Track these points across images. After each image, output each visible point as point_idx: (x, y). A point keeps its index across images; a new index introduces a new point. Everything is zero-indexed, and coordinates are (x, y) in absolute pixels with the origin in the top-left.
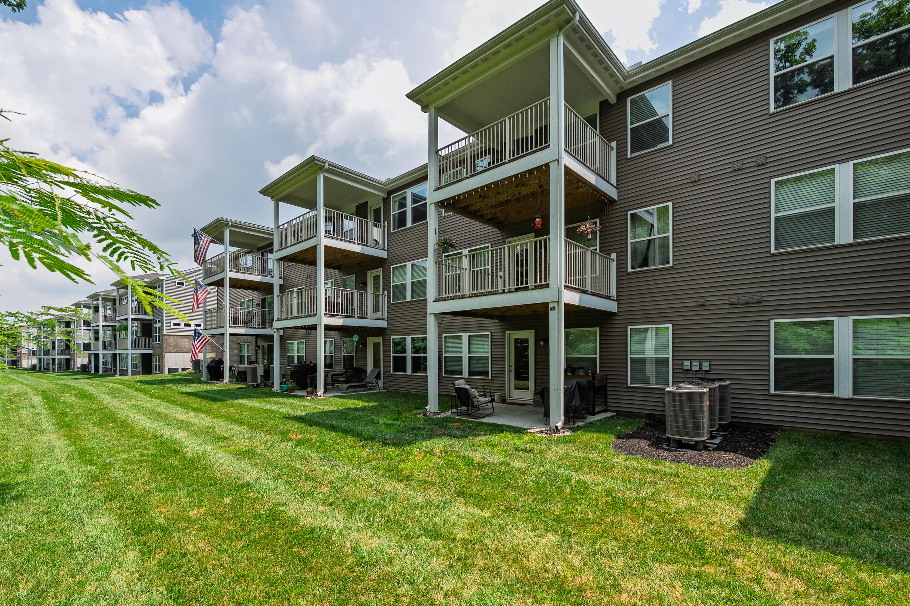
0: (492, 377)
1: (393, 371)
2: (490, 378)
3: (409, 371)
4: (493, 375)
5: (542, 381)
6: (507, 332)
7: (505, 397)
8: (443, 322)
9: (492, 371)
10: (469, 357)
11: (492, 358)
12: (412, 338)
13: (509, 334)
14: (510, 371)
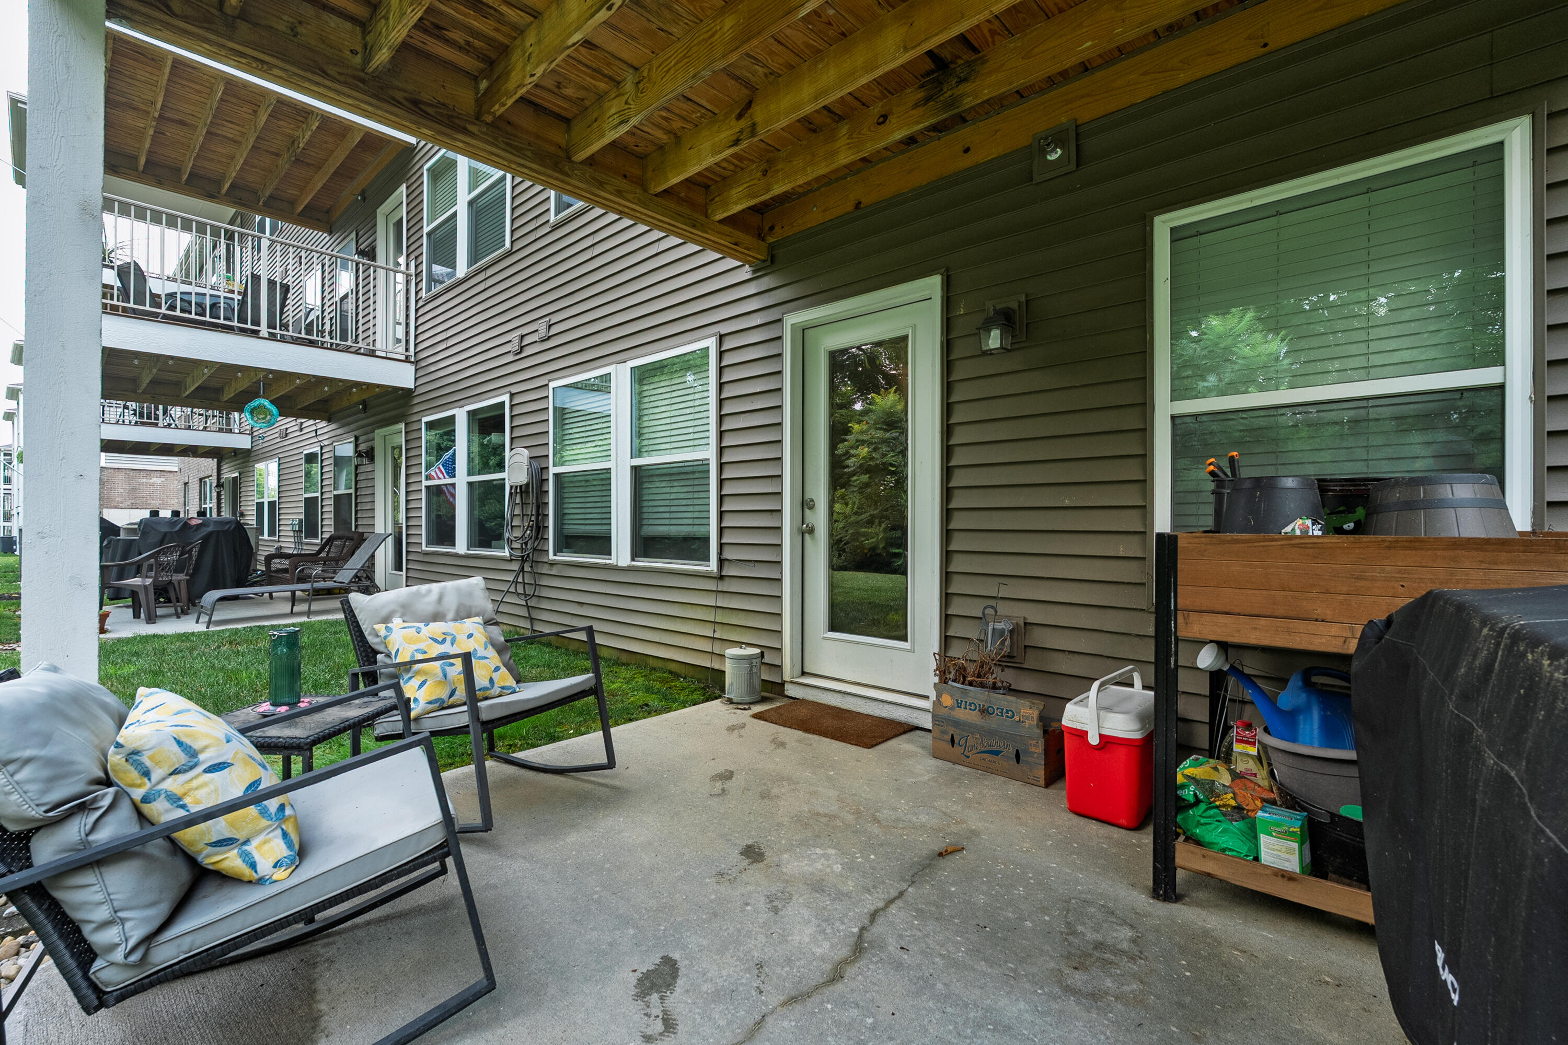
0: (721, 562)
1: (428, 544)
2: (713, 566)
3: (461, 545)
4: (728, 554)
5: (988, 588)
6: (793, 319)
7: (780, 667)
8: (554, 330)
9: (721, 530)
10: (636, 470)
11: (721, 466)
12: (469, 412)
13: (803, 331)
14: (805, 531)
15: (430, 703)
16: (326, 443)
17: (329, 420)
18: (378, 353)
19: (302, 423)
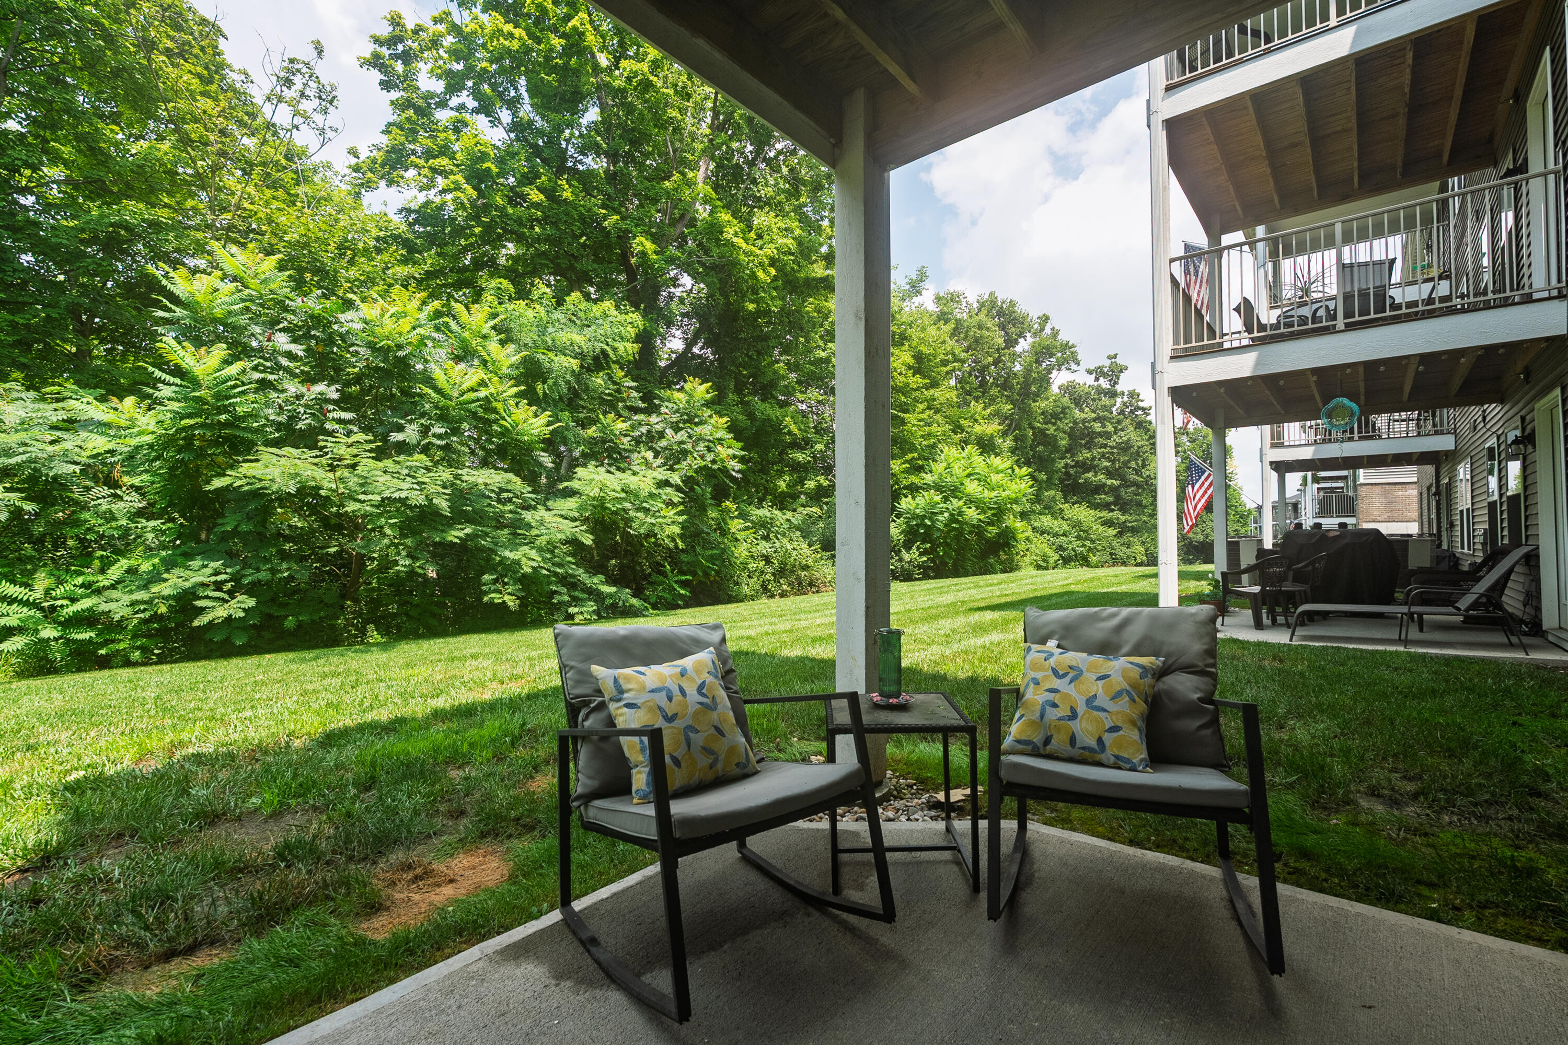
15: (1018, 741)
16: (1500, 432)
17: (1502, 401)
18: (1536, 296)
19: (1484, 411)
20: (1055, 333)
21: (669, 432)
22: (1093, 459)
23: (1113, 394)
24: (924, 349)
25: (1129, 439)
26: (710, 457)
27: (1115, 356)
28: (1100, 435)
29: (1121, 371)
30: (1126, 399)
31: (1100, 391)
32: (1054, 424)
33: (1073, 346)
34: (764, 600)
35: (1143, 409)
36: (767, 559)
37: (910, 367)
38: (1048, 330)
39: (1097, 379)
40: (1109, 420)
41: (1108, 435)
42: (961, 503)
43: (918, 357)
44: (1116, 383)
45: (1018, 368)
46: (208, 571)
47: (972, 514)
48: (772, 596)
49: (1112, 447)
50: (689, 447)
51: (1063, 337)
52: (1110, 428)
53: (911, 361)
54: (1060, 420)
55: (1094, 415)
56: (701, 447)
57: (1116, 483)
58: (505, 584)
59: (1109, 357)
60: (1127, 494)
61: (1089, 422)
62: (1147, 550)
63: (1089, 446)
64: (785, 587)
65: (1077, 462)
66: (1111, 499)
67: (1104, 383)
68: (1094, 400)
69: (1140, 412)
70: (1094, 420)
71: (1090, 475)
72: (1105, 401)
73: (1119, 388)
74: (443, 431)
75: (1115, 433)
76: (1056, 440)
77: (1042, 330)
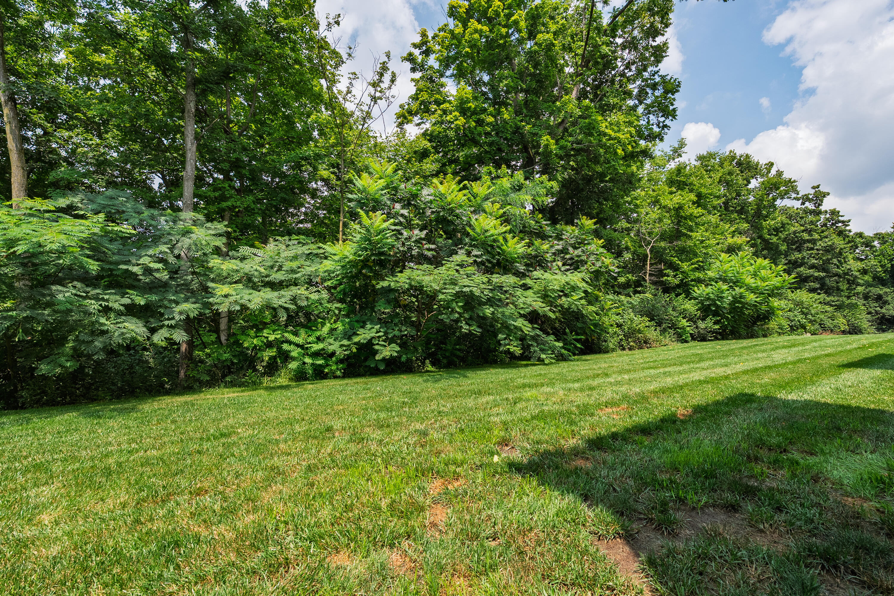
20: (780, 173)
21: (571, 249)
22: (803, 258)
23: (818, 213)
24: (703, 190)
25: (833, 244)
26: (599, 264)
27: (818, 187)
28: (808, 241)
29: (824, 196)
30: (828, 216)
31: (806, 211)
32: (776, 235)
33: (795, 181)
34: (620, 352)
35: (843, 222)
36: (619, 326)
37: (694, 203)
38: (773, 172)
39: (803, 204)
40: (815, 231)
41: (814, 242)
42: (742, 290)
43: (699, 196)
44: (819, 205)
45: (751, 199)
46: (374, 330)
47: (751, 297)
48: (624, 349)
49: (817, 250)
50: (584, 258)
51: (786, 176)
52: (816, 236)
53: (695, 199)
54: (781, 232)
55: (802, 228)
56: (592, 258)
57: (822, 274)
58: (511, 340)
59: (813, 188)
60: (831, 282)
61: (799, 233)
62: (848, 321)
63: (799, 249)
64: (632, 344)
65: (790, 261)
66: (818, 286)
67: (810, 206)
68: (802, 218)
69: (840, 224)
70: (803, 232)
71: (802, 269)
72: (811, 218)
73: (823, 208)
74: (479, 253)
75: (821, 240)
76: (777, 246)
77: (769, 172)
